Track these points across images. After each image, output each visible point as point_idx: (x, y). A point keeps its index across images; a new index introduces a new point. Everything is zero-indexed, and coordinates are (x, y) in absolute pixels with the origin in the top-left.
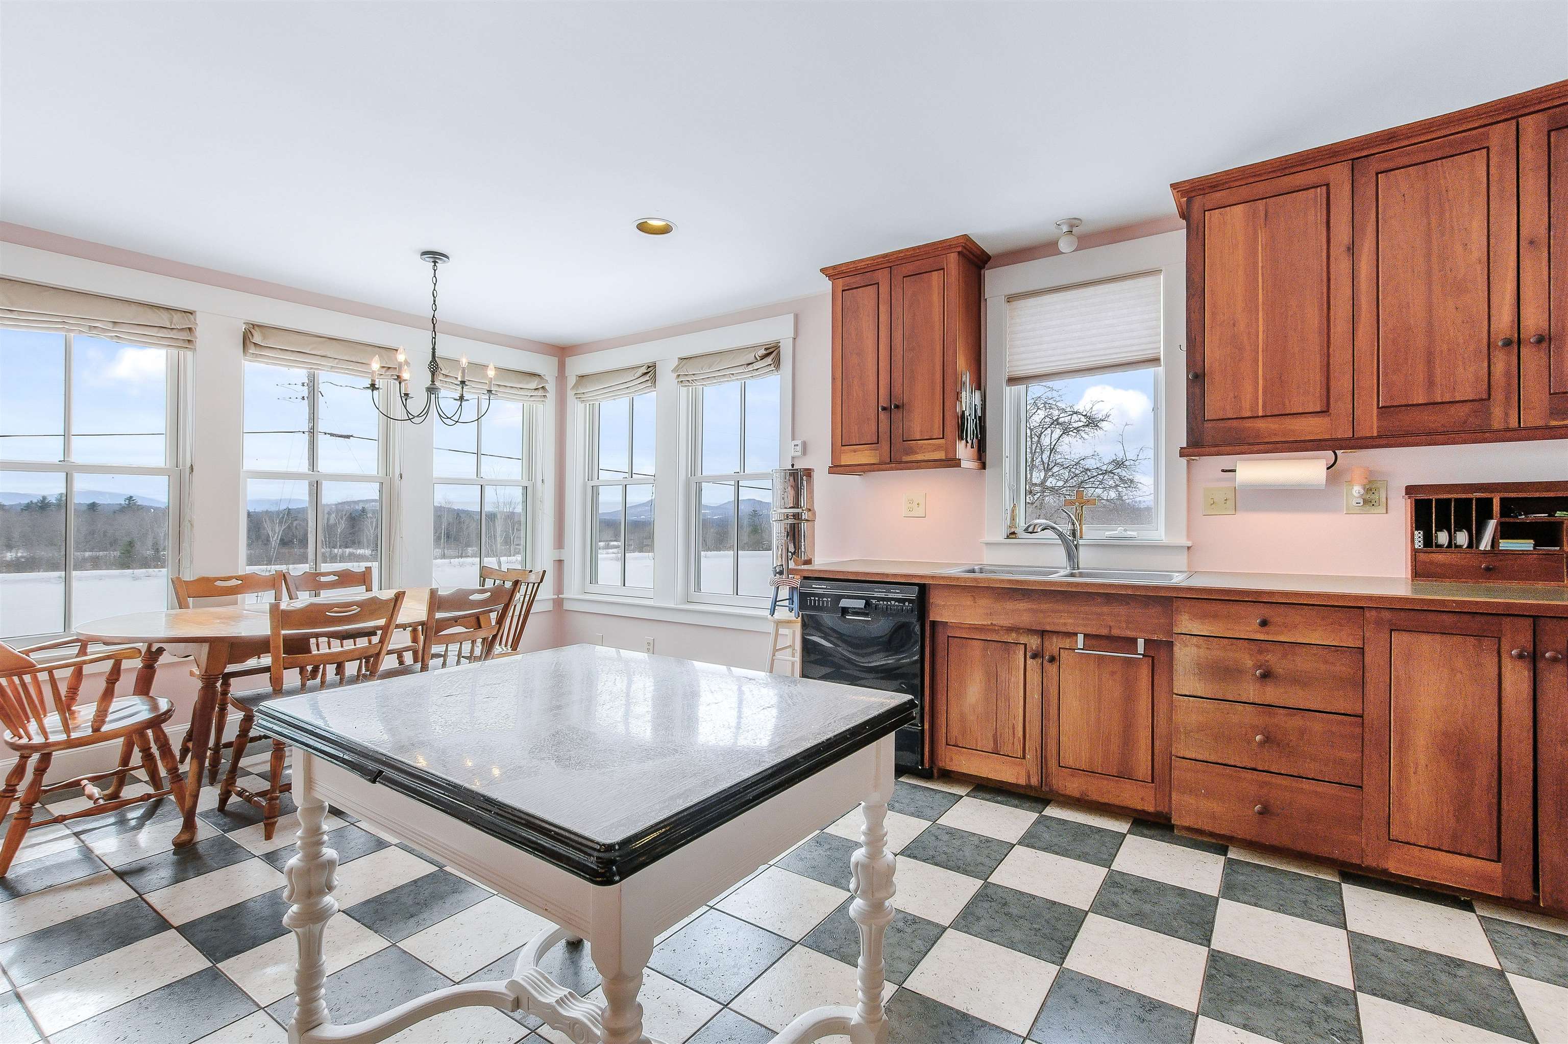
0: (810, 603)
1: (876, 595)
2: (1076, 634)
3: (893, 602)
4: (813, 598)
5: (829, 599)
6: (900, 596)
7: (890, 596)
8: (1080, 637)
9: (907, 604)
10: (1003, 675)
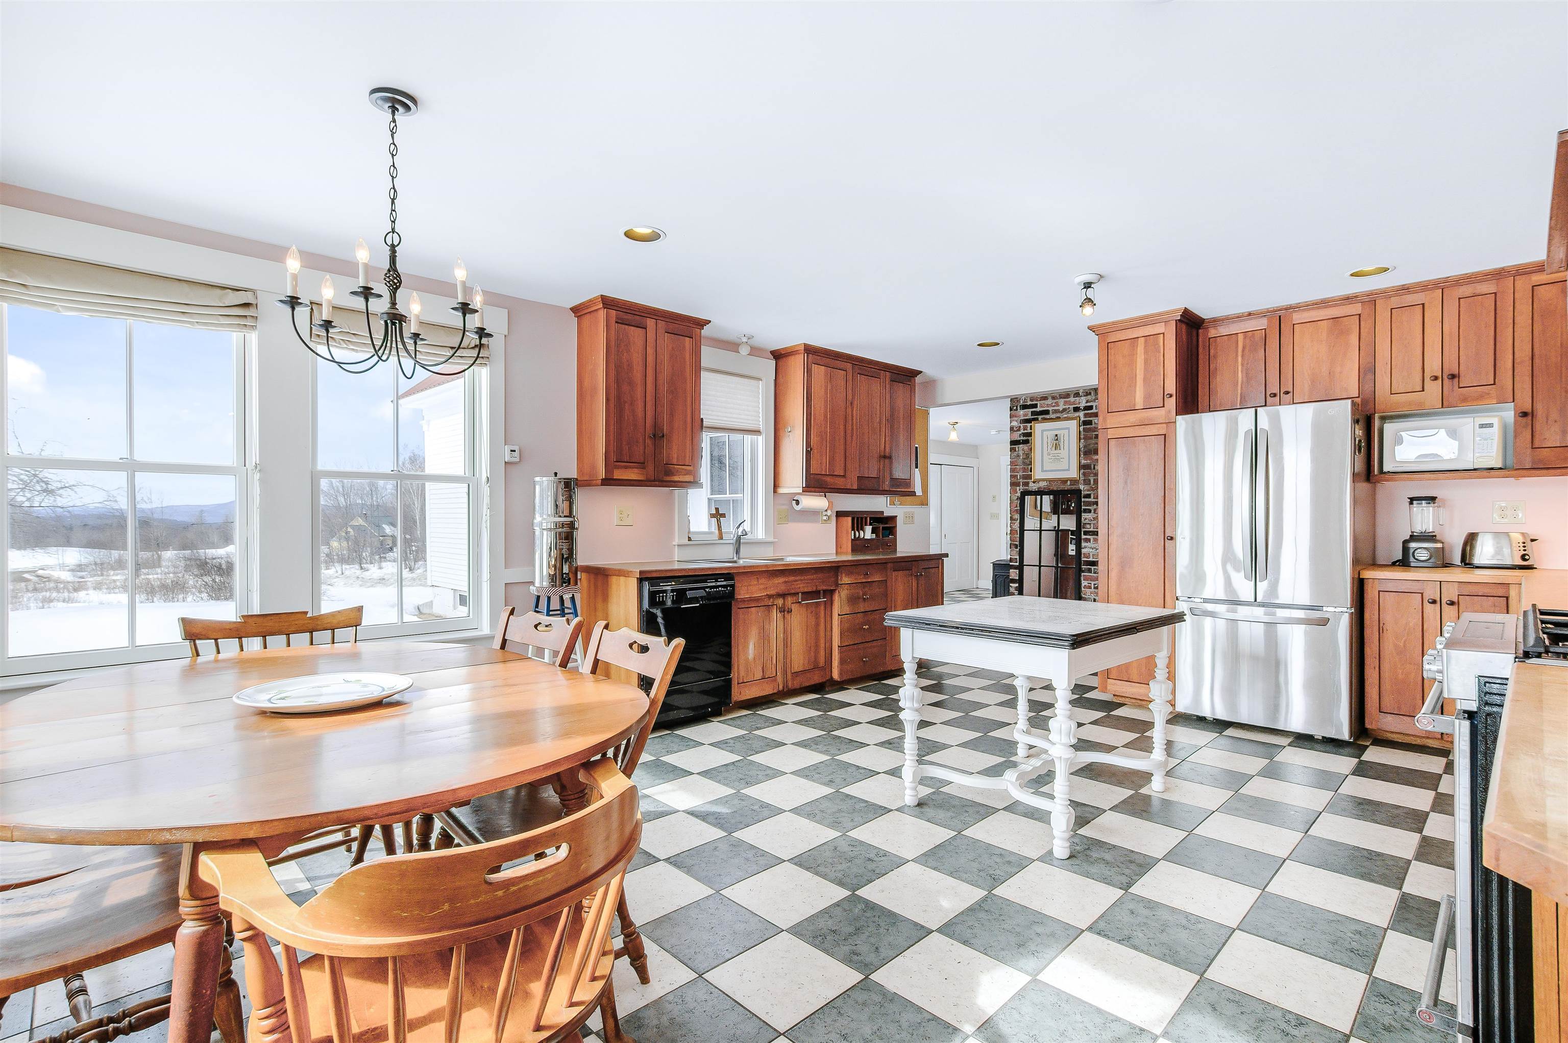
0: (659, 599)
1: (709, 584)
2: (798, 593)
3: (720, 589)
4: (661, 595)
5: (675, 594)
6: (724, 583)
7: (719, 584)
8: (800, 594)
9: (729, 588)
10: (767, 627)
